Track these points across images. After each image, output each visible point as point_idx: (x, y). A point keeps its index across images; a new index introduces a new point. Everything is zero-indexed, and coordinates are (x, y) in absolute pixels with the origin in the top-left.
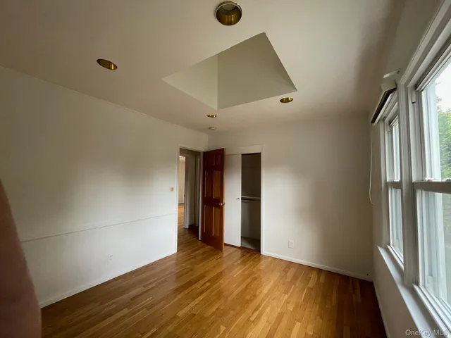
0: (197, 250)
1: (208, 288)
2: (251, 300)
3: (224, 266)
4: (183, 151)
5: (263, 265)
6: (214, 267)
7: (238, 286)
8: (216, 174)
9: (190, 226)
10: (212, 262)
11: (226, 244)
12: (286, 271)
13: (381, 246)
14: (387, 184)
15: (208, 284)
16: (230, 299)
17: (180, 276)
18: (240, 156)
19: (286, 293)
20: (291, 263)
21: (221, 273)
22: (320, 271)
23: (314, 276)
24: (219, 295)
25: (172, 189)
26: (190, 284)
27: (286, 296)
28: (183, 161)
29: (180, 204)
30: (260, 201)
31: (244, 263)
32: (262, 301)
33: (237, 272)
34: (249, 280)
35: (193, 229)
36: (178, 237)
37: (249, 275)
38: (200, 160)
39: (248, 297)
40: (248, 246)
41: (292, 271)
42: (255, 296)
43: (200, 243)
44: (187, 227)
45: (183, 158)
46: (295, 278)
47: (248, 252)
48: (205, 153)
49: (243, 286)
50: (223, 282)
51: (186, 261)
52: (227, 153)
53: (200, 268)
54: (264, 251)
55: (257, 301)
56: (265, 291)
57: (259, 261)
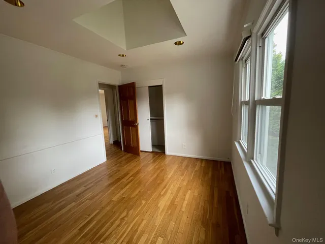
0: (122, 157)
1: (131, 181)
2: (161, 183)
3: (142, 165)
4: (101, 86)
5: (167, 160)
6: (135, 166)
7: (151, 177)
8: (131, 103)
9: (114, 142)
10: (133, 164)
11: (141, 151)
12: (182, 163)
13: (236, 141)
15: (131, 178)
16: (147, 184)
17: (111, 176)
18: (148, 88)
19: (182, 175)
20: (185, 158)
21: (140, 169)
22: (202, 160)
23: (198, 163)
24: (140, 183)
25: (97, 116)
26: (119, 179)
27: (182, 178)
28: (102, 94)
29: (104, 127)
30: (163, 119)
31: (154, 161)
32: (168, 183)
33: (151, 168)
34: (159, 171)
35: (117, 143)
36: (107, 151)
37: (158, 169)
38: (117, 91)
39: (159, 182)
40: (157, 150)
41: (185, 163)
42: (163, 180)
43: (123, 152)
44: (112, 143)
45: (102, 92)
46: (187, 166)
47: (157, 154)
48: (120, 87)
49: (155, 175)
50: (142, 175)
51: (115, 165)
52: (137, 85)
53: (126, 168)
54: (167, 152)
55: (164, 183)
56: (169, 176)
57: (165, 159)
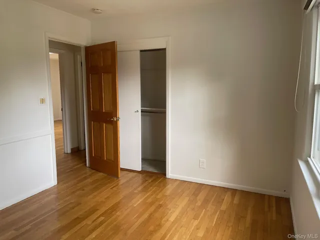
0: (85, 178)
1: (101, 223)
2: (155, 231)
3: (121, 196)
4: (55, 45)
5: (169, 189)
6: (108, 198)
7: (139, 217)
8: (105, 78)
9: (72, 149)
10: (105, 192)
11: (122, 169)
12: (196, 194)
13: (302, 160)
14: (314, 86)
15: (102, 218)
16: (130, 231)
17: (62, 213)
18: (138, 53)
19: (195, 218)
20: (201, 185)
21: (119, 203)
22: (234, 191)
23: (227, 198)
24: (117, 229)
25: (43, 101)
26: (78, 220)
27: (196, 222)
28: (54, 60)
29: (56, 122)
31: (145, 190)
32: (168, 231)
33: (138, 201)
34: (153, 208)
35: (77, 152)
36: (58, 165)
37: (151, 204)
38: (82, 57)
39: (152, 228)
40: (151, 169)
41: (201, 196)
42: (160, 226)
43: (88, 170)
44: (69, 151)
45: (54, 56)
46: (206, 201)
47: (151, 177)
48: (87, 49)
49: (146, 216)
50: (120, 215)
52: (119, 48)
53: (91, 201)
54: (170, 173)
55: (162, 231)
56: (172, 219)
57: (165, 186)
